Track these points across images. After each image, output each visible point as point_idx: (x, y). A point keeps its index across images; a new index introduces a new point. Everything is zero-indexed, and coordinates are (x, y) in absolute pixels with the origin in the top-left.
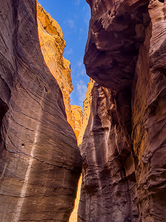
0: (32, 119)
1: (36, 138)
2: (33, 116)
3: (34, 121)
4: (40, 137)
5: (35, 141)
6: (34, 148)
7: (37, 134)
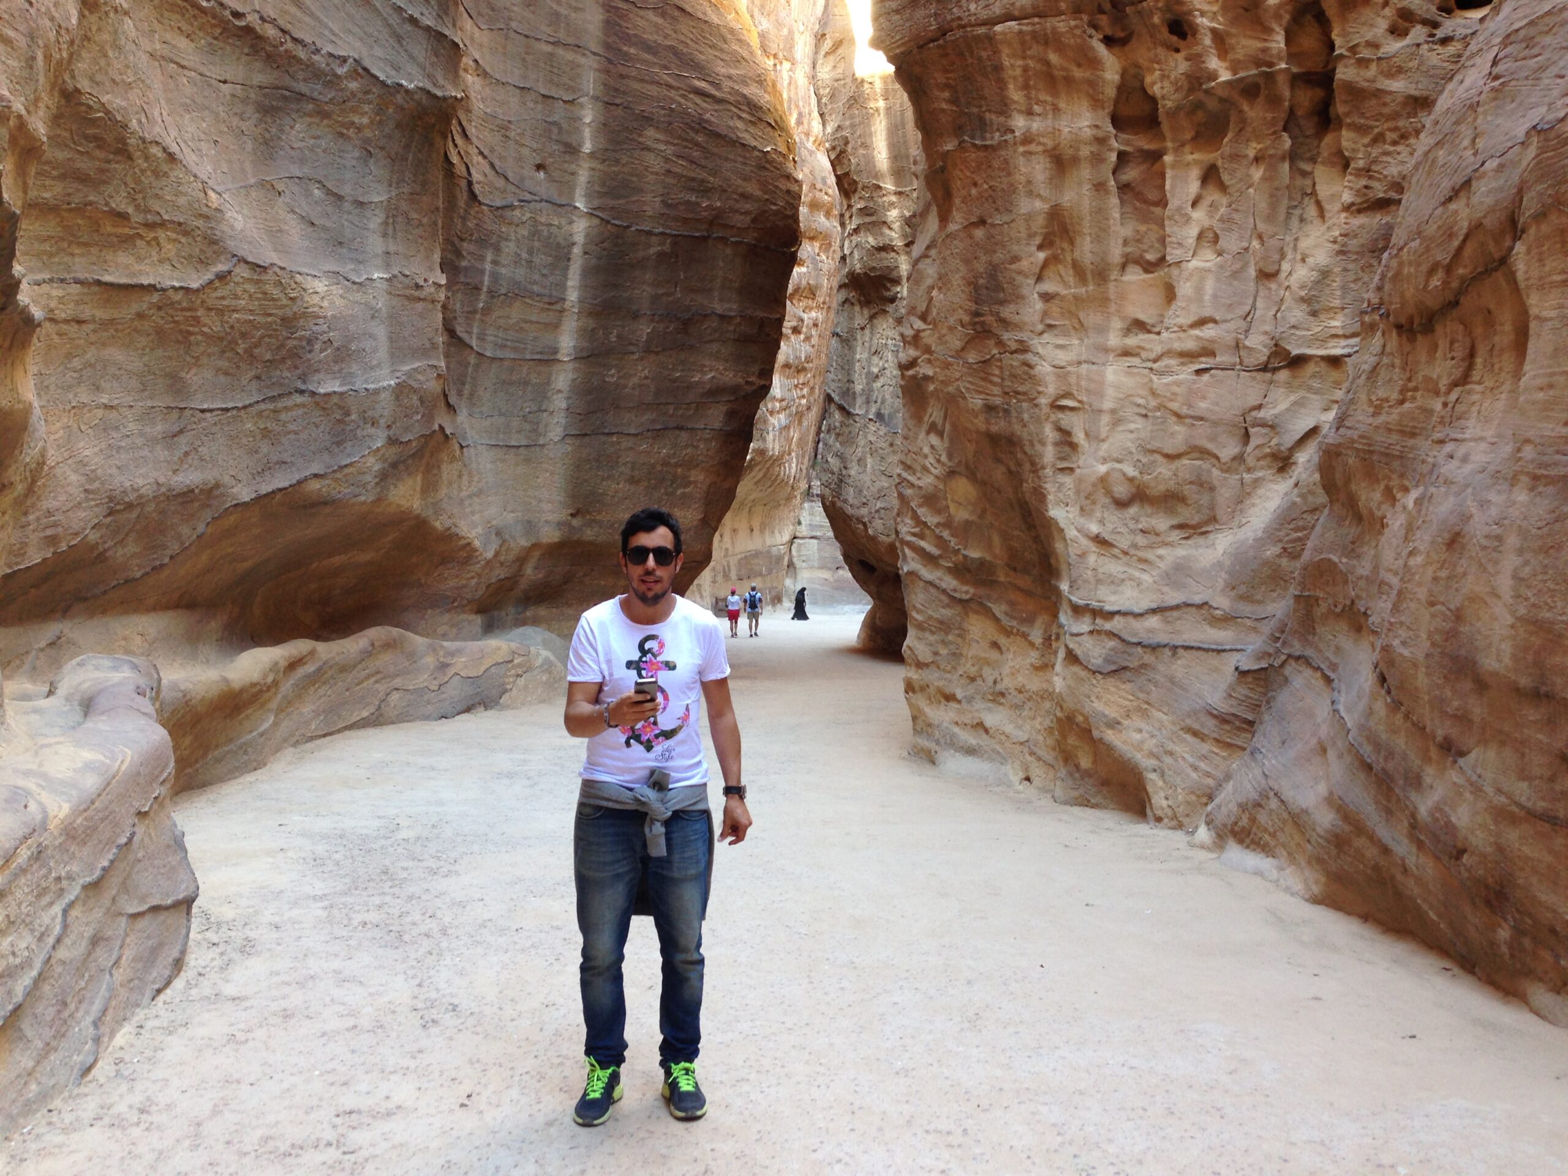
0: (560, 51)
1: (587, 133)
2: (562, 35)
3: (569, 56)
4: (604, 127)
5: (587, 147)
6: (583, 177)
7: (588, 115)
